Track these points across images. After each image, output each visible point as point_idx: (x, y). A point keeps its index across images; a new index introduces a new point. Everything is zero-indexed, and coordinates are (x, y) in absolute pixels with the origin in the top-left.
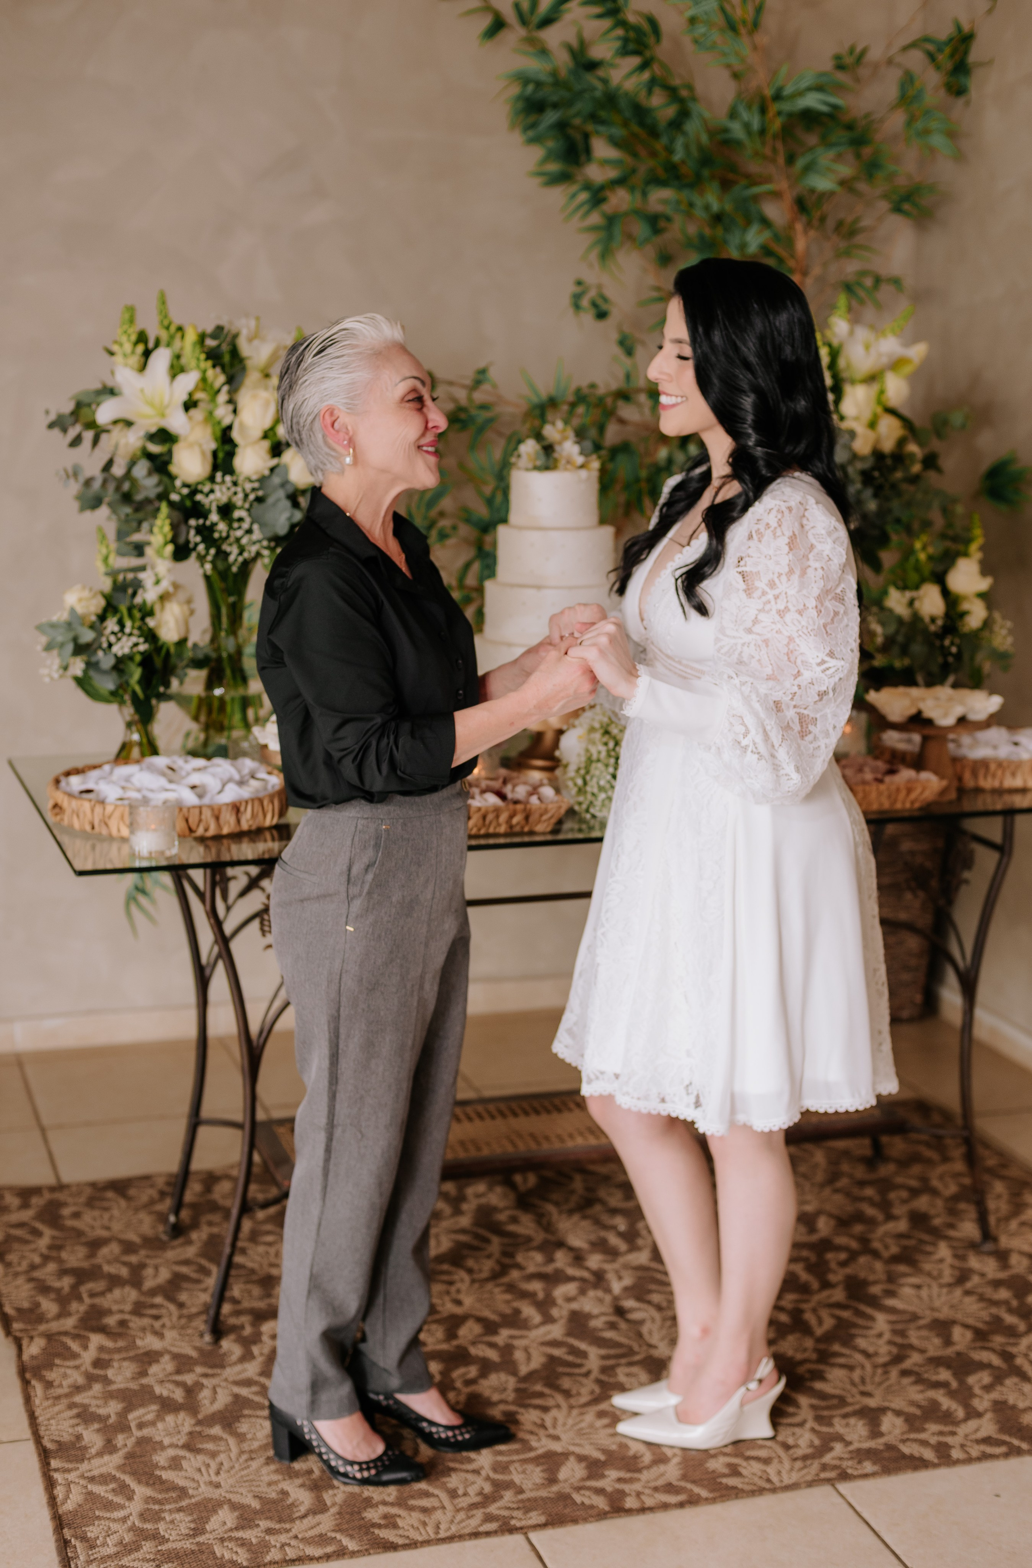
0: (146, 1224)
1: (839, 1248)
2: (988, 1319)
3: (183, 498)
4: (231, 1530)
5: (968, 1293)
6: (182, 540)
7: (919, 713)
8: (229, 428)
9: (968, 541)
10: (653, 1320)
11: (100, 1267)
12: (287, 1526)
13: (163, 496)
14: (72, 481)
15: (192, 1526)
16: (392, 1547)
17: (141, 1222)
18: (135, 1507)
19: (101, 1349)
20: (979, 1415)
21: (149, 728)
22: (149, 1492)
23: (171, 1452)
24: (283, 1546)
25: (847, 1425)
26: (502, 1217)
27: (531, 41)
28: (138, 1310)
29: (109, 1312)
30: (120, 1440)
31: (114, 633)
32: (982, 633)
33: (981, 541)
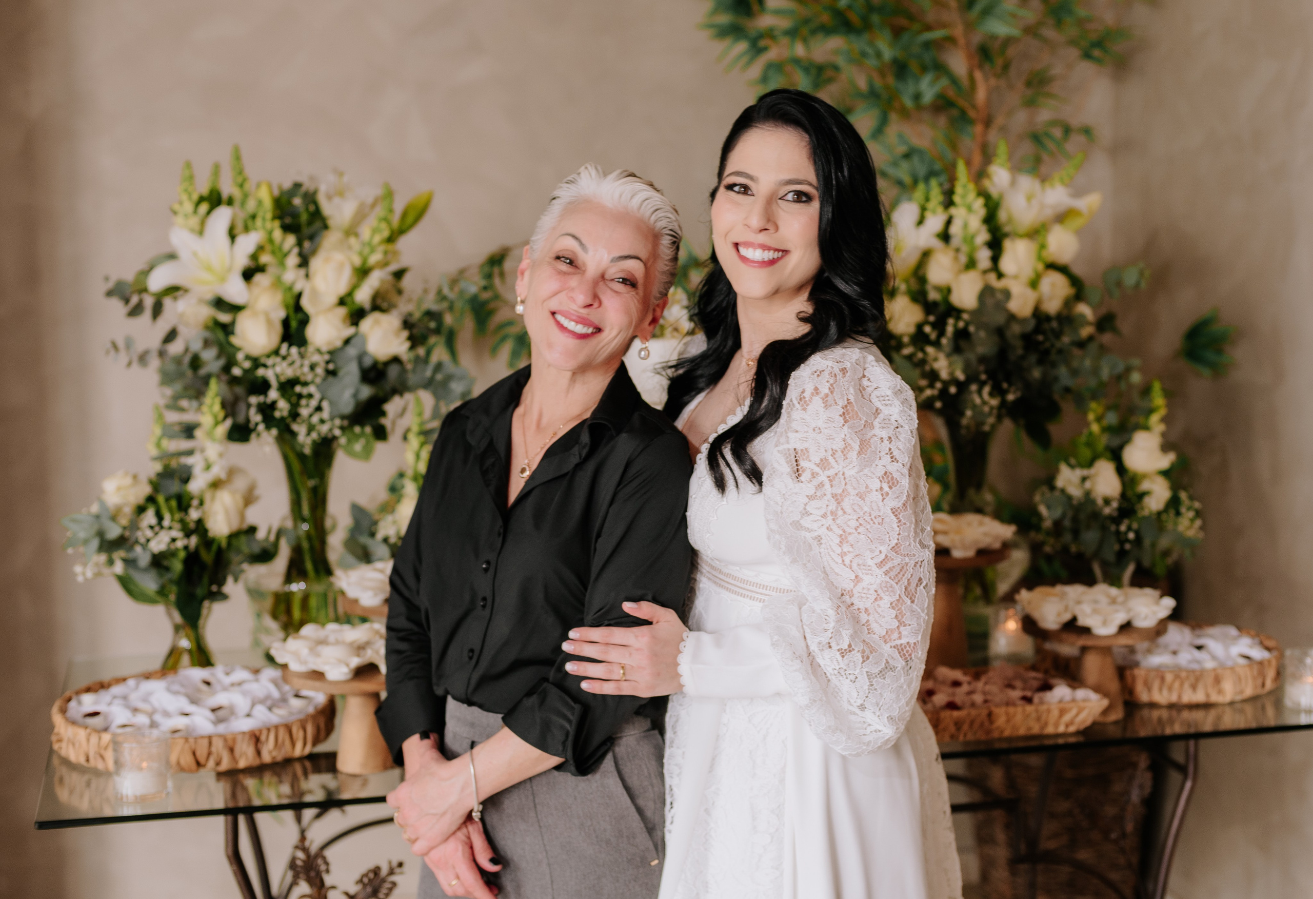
3: (246, 371)
6: (241, 419)
7: (1074, 619)
8: (299, 295)
9: (1151, 411)
13: (227, 369)
14: (122, 354)
21: (200, 632)
31: (152, 527)
32: (1164, 517)
33: (1162, 412)
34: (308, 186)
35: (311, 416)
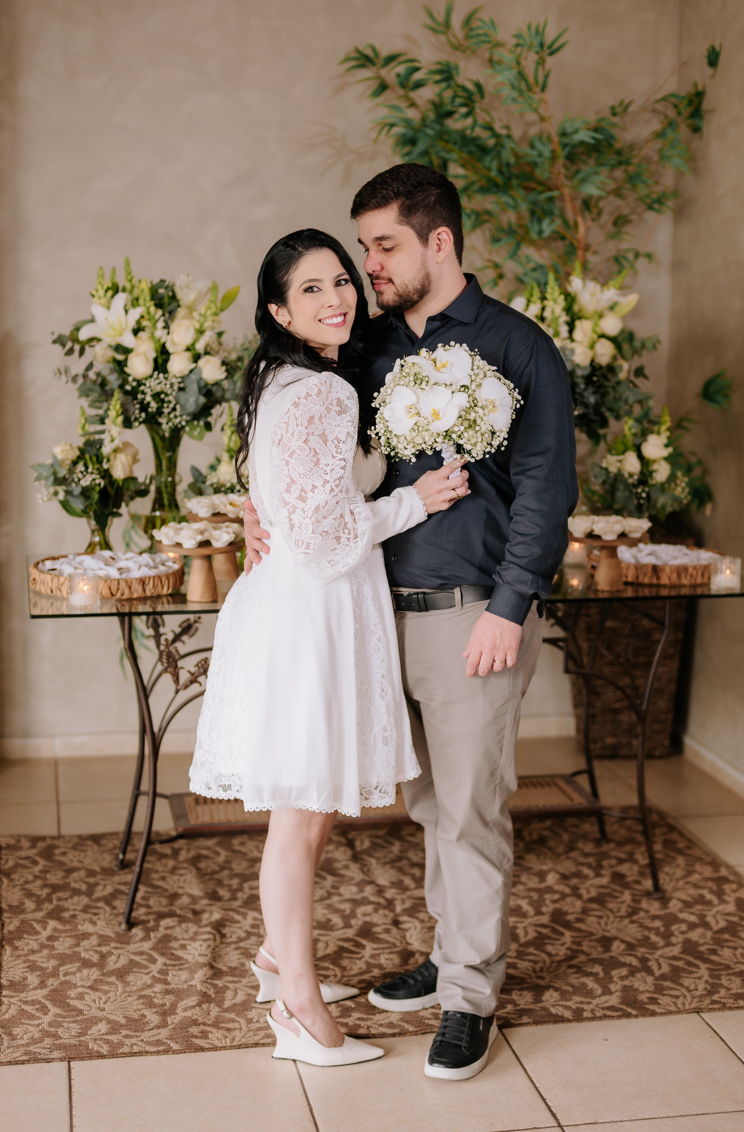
0: (107, 860)
1: (555, 892)
2: (640, 938)
3: (133, 387)
4: (103, 1034)
5: (633, 922)
6: (129, 414)
7: (593, 531)
8: (165, 343)
9: (660, 424)
10: (415, 928)
11: (69, 884)
12: (139, 1034)
13: (121, 387)
14: (63, 376)
15: (80, 1031)
16: (202, 1049)
17: (104, 859)
18: (47, 1019)
19: (55, 929)
20: (611, 993)
21: (106, 533)
22: (58, 1011)
23: (80, 990)
24: (132, 1045)
25: (520, 995)
26: (338, 865)
27: (408, 98)
28: (85, 910)
29: (68, 909)
30: (50, 981)
31: (82, 472)
32: (666, 486)
33: (668, 424)
34: (169, 281)
35: (169, 413)
